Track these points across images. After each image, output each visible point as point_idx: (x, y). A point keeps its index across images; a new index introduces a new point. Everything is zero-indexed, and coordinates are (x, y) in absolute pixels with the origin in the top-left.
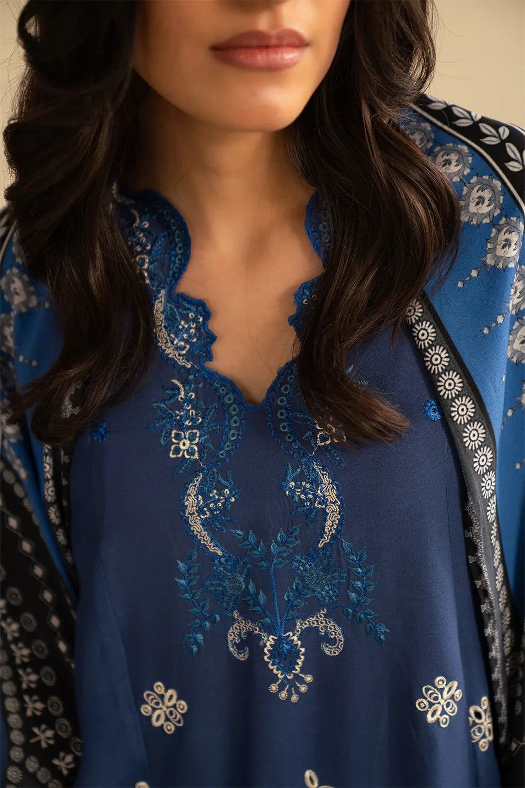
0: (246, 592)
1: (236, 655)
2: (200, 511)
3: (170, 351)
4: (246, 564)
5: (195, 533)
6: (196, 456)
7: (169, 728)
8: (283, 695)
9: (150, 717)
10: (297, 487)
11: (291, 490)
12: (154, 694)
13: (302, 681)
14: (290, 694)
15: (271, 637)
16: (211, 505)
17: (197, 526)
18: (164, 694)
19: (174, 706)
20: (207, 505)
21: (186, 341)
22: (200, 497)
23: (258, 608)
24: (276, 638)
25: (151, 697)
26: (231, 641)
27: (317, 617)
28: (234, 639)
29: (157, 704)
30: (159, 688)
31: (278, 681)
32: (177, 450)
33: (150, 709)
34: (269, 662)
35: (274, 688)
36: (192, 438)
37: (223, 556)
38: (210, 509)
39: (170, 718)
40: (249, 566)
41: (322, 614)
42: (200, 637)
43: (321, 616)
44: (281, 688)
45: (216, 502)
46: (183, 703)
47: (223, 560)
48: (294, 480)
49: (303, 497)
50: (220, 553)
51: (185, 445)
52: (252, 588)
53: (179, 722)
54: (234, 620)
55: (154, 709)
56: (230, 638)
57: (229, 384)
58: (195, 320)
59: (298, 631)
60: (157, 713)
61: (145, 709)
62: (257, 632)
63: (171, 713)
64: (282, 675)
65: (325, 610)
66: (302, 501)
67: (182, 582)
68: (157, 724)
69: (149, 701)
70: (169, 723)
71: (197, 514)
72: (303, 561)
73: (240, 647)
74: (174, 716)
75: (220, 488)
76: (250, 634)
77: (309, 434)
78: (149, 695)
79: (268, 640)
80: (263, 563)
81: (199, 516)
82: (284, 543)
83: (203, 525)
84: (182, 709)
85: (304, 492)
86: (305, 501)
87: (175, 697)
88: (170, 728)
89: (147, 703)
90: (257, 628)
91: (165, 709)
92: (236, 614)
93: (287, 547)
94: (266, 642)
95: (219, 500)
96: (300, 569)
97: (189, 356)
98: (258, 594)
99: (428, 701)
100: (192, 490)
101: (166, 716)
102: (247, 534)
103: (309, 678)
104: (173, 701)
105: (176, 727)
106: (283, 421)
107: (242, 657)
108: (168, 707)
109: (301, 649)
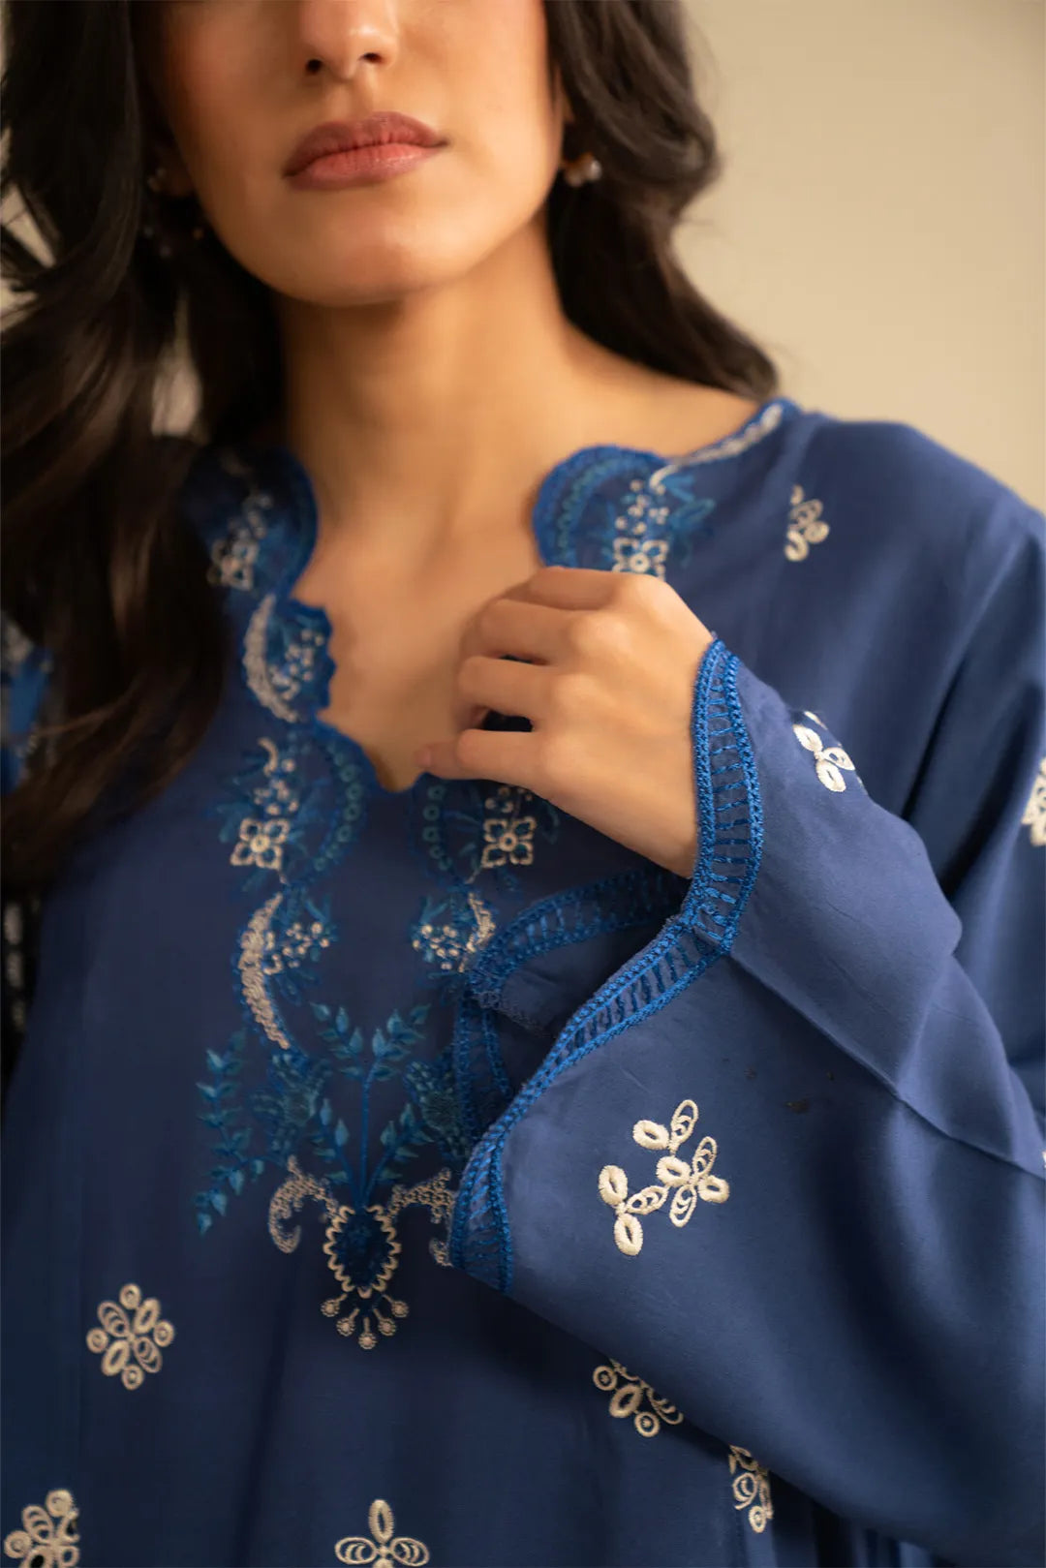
0: (316, 1121)
1: (278, 1243)
2: (268, 961)
3: (265, 696)
4: (324, 1068)
5: (249, 1001)
6: (276, 865)
7: (133, 1376)
8: (346, 1327)
9: (100, 1356)
10: (435, 934)
11: (423, 940)
12: (118, 1309)
13: (387, 1311)
14: (359, 1329)
15: (343, 1209)
16: (287, 951)
17: (255, 990)
18: (138, 1308)
19: (150, 1334)
20: (279, 951)
21: (295, 679)
22: (270, 936)
23: (331, 1153)
24: (352, 1212)
25: (112, 1314)
26: (275, 1216)
27: (432, 1188)
28: (281, 1211)
29: (120, 1328)
30: (131, 1294)
31: (339, 1296)
32: (246, 853)
33: (104, 1339)
34: (330, 1256)
35: (330, 1308)
36: (274, 834)
37: (288, 1051)
38: (285, 960)
39: (139, 1356)
40: (328, 1073)
41: (442, 1181)
42: (220, 1201)
43: (439, 1186)
44: (344, 1311)
45: (295, 945)
46: (168, 1327)
47: (287, 1057)
48: (433, 924)
49: (441, 953)
50: (285, 1044)
51: (259, 845)
52: (326, 1115)
53: (153, 1364)
54: (286, 1175)
55: (112, 1339)
56: (274, 1208)
57: (353, 749)
58: (312, 643)
59: (394, 1208)
60: (117, 1346)
61: (96, 1340)
62: (320, 1197)
63: (142, 1347)
64: (350, 1284)
65: (449, 1174)
66: (438, 960)
67: (211, 1091)
68: (110, 1369)
69: (105, 1321)
70: (134, 1368)
71: (257, 965)
72: (424, 1074)
73: (287, 1226)
74: (144, 1354)
75: (307, 921)
76: (308, 1200)
77: (471, 846)
78: (108, 1310)
79: (337, 1214)
80: (355, 1071)
81: (261, 970)
82: (399, 1037)
83: (265, 986)
84: (163, 1339)
85: (446, 946)
86: (443, 961)
87: (155, 1314)
88: (134, 1378)
89: (100, 1325)
90: (322, 1190)
91: (132, 1337)
92: (292, 1164)
93: (403, 1044)
94: (334, 1217)
95: (302, 942)
96: (415, 1089)
97: (292, 705)
98: (333, 1125)
99: (617, 1373)
100: (259, 922)
101: (132, 1353)
102: (334, 1013)
103: (400, 1309)
104: (151, 1323)
105: (147, 1375)
106: (431, 824)
107: (287, 1246)
108: (138, 1336)
109: (393, 1244)
